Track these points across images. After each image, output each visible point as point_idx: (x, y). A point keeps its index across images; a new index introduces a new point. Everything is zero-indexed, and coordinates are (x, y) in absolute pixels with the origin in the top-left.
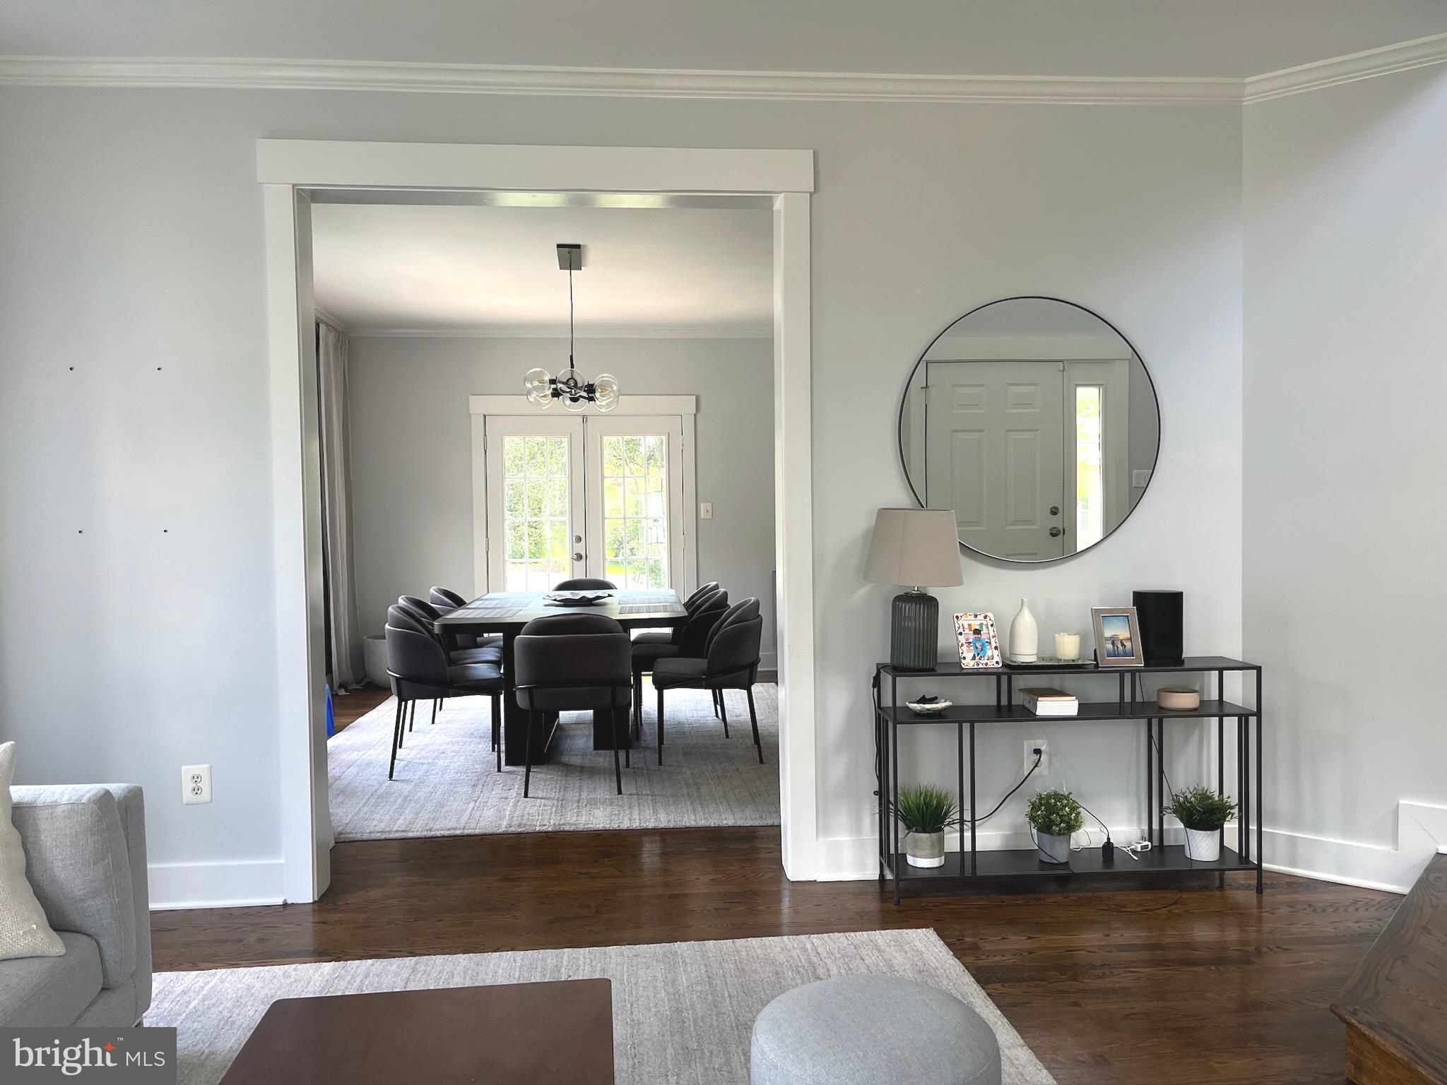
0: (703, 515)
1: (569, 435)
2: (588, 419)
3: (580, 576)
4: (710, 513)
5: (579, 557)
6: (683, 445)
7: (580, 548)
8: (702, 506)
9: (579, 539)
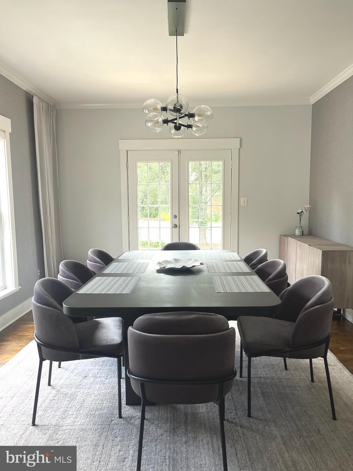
0: (242, 204)
1: (171, 161)
2: (181, 153)
3: (176, 241)
4: (246, 203)
5: (176, 226)
6: (232, 166)
7: (176, 221)
8: (242, 199)
9: (175, 217)
